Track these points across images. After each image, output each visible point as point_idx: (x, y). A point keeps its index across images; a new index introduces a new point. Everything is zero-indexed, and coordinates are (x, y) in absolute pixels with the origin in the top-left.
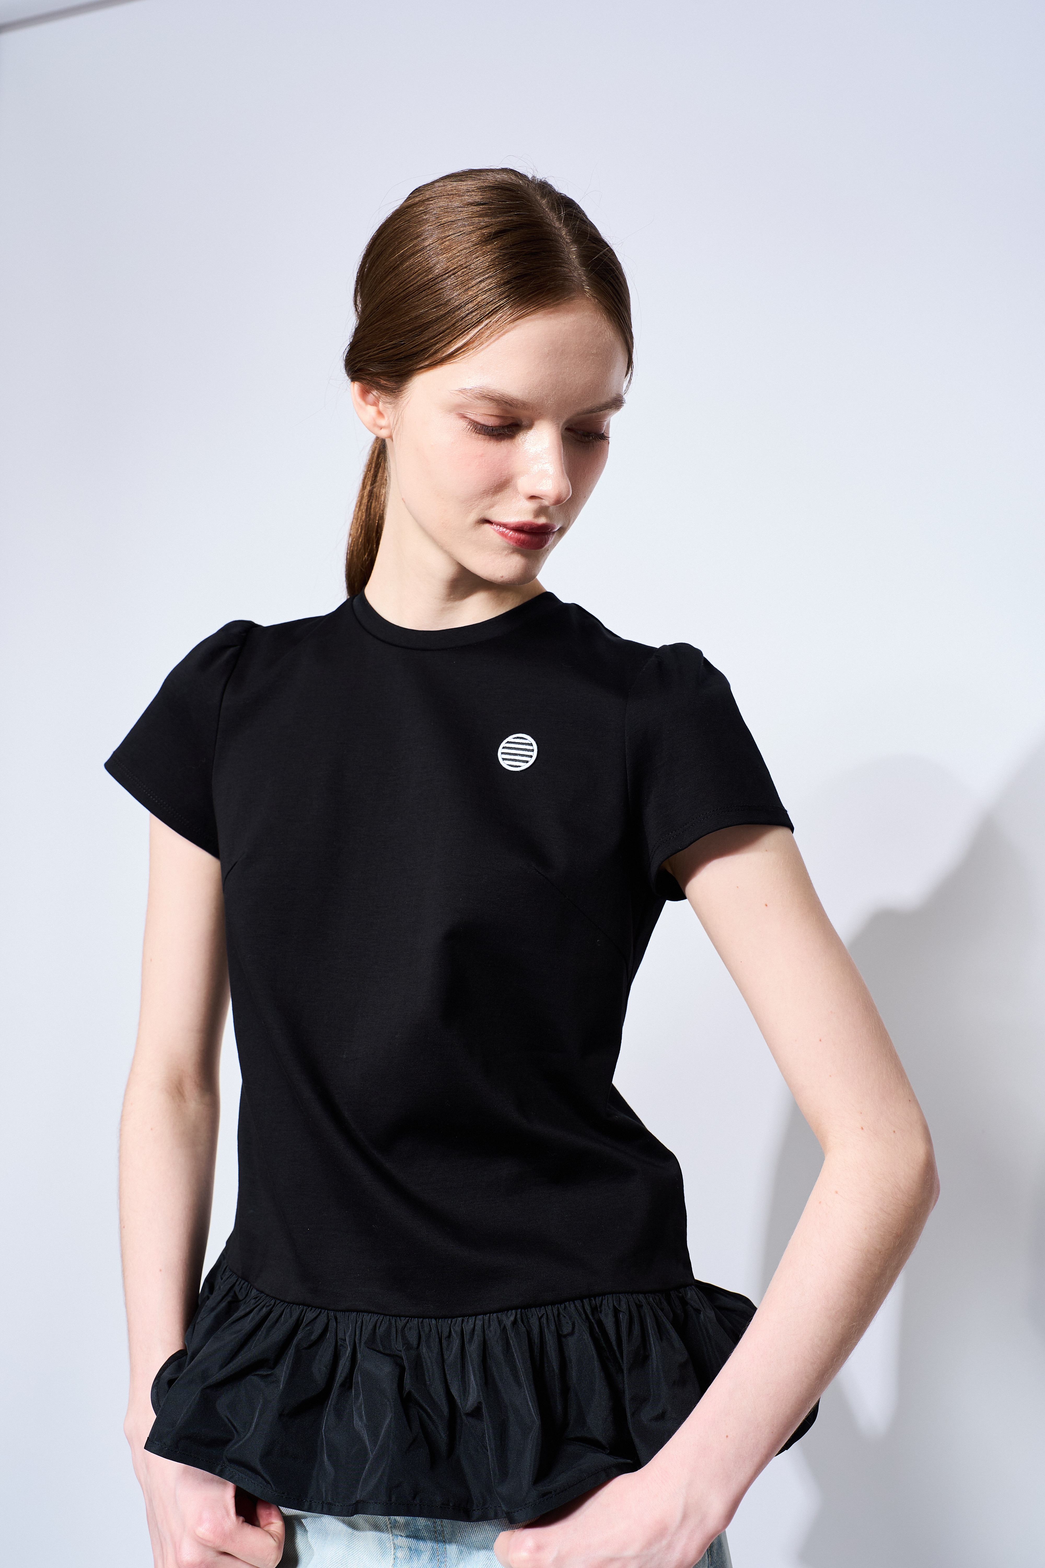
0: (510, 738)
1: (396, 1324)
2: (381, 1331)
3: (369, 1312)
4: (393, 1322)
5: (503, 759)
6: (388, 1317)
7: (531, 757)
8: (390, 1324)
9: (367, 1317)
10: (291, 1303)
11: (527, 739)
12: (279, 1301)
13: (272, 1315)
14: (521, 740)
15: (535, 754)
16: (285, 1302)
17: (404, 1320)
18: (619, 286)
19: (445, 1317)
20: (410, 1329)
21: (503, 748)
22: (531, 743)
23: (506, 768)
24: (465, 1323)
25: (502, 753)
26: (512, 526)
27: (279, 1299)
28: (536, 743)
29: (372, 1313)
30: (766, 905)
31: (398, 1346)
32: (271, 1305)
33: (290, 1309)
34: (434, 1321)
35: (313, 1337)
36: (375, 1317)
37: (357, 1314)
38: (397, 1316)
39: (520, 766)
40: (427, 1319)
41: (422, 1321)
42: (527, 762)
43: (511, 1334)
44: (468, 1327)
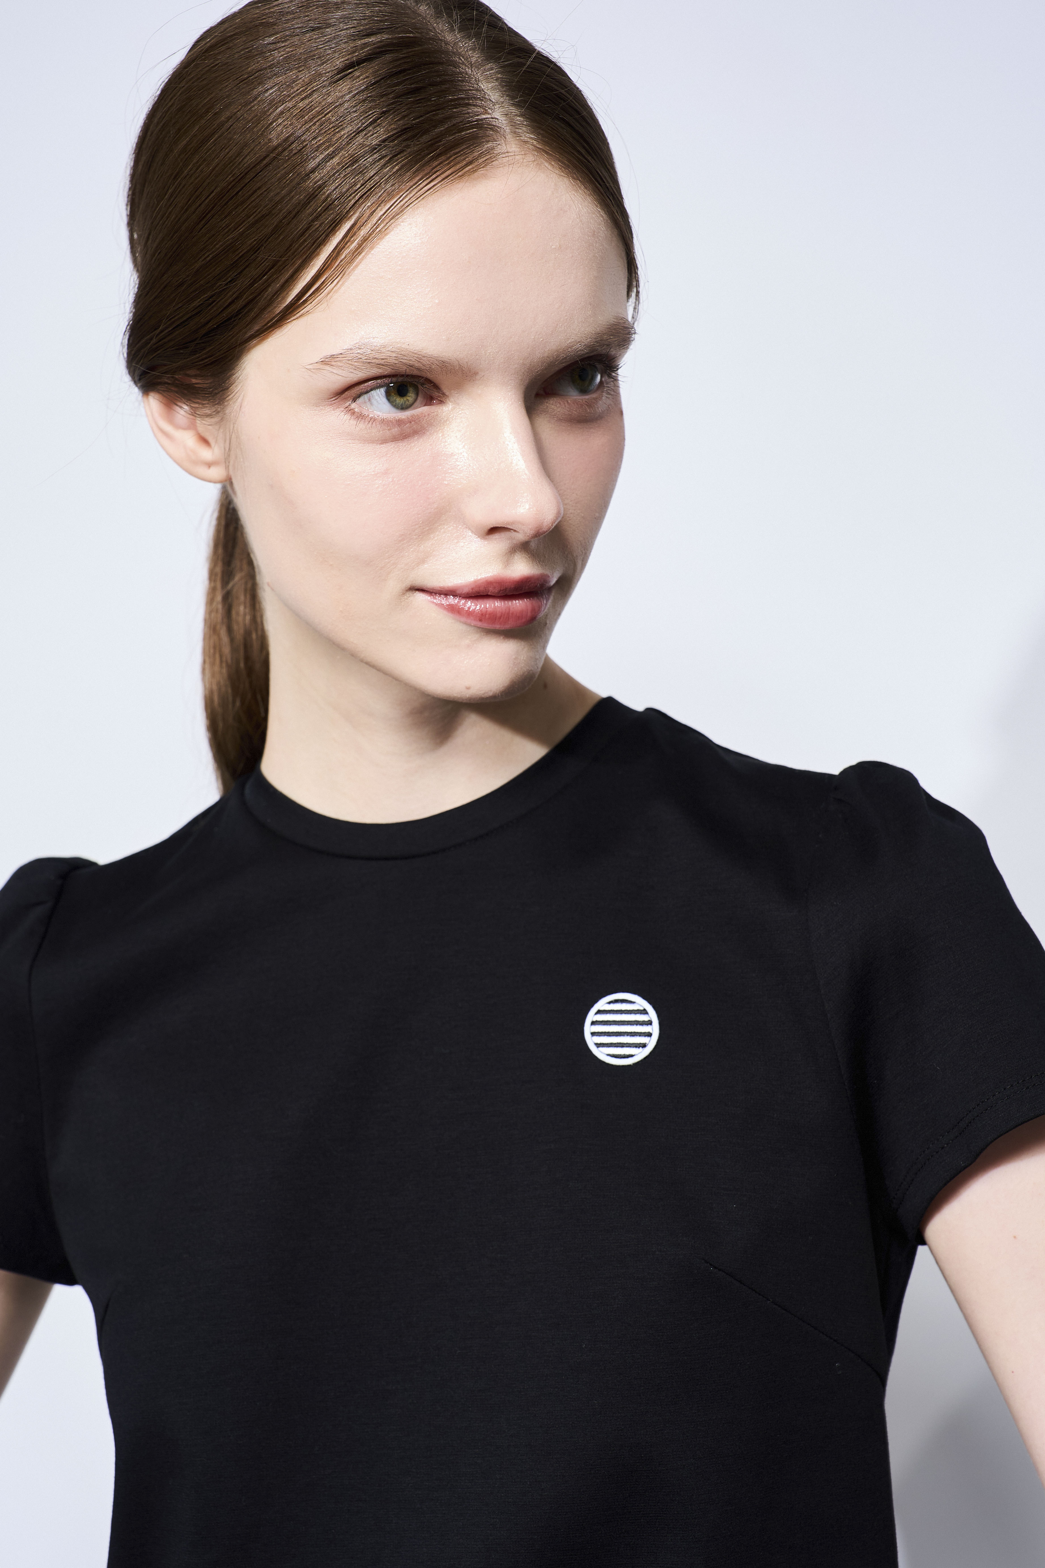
0: (602, 1004)
5: (595, 1045)
7: (649, 1035)
11: (634, 1003)
14: (624, 1005)
15: (655, 1029)
18: (582, 126)
21: (593, 1023)
22: (644, 1009)
23: (607, 1061)
26: (466, 590)
28: (653, 1006)
39: (632, 1056)
42: (644, 1046)
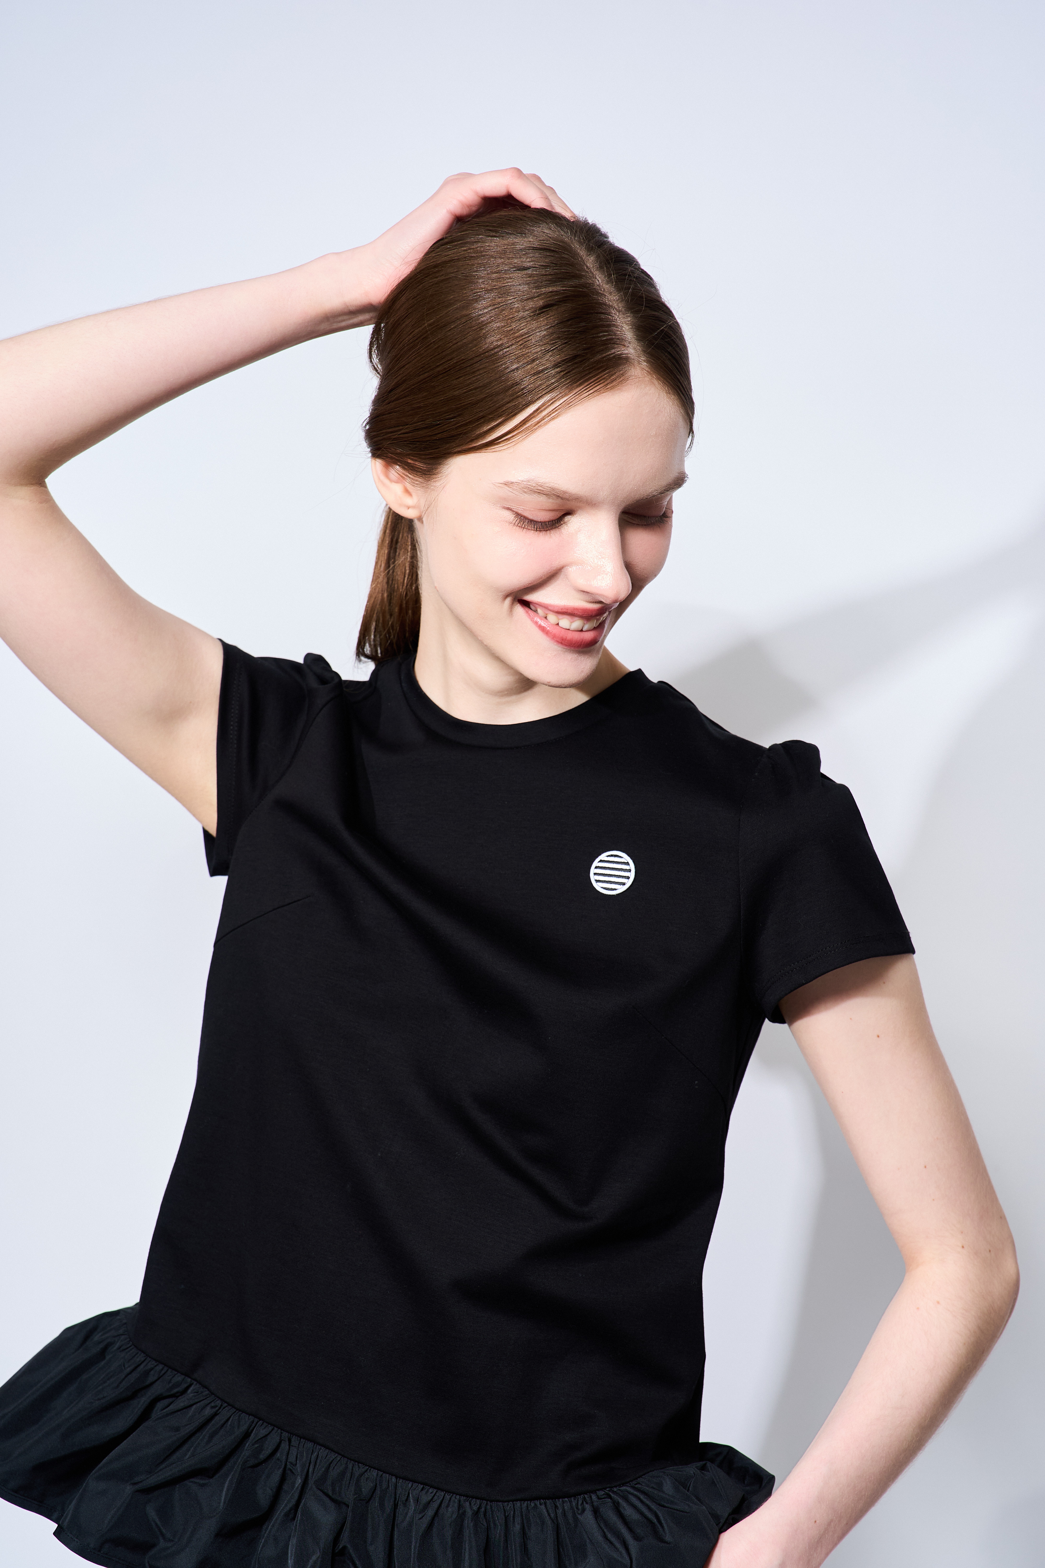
1: (352, 1470)
2: (334, 1473)
3: (327, 1447)
4: (350, 1466)
5: (596, 880)
6: (346, 1459)
8: (346, 1468)
9: (323, 1452)
10: (240, 1411)
11: (622, 857)
12: (226, 1405)
13: (217, 1418)
14: (616, 858)
15: (632, 875)
16: (233, 1407)
17: (363, 1469)
19: (406, 1479)
20: (367, 1479)
21: (596, 867)
22: (628, 862)
23: (601, 891)
24: (424, 1492)
25: (595, 874)
27: (226, 1402)
28: (633, 862)
29: (329, 1449)
30: (878, 1036)
31: (349, 1496)
32: (216, 1406)
33: (239, 1417)
34: (394, 1479)
35: (262, 1457)
36: (333, 1456)
37: (314, 1445)
38: (356, 1462)
39: (616, 889)
40: (388, 1475)
41: (382, 1475)
43: (468, 1523)
44: (425, 1498)
